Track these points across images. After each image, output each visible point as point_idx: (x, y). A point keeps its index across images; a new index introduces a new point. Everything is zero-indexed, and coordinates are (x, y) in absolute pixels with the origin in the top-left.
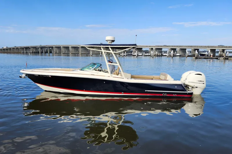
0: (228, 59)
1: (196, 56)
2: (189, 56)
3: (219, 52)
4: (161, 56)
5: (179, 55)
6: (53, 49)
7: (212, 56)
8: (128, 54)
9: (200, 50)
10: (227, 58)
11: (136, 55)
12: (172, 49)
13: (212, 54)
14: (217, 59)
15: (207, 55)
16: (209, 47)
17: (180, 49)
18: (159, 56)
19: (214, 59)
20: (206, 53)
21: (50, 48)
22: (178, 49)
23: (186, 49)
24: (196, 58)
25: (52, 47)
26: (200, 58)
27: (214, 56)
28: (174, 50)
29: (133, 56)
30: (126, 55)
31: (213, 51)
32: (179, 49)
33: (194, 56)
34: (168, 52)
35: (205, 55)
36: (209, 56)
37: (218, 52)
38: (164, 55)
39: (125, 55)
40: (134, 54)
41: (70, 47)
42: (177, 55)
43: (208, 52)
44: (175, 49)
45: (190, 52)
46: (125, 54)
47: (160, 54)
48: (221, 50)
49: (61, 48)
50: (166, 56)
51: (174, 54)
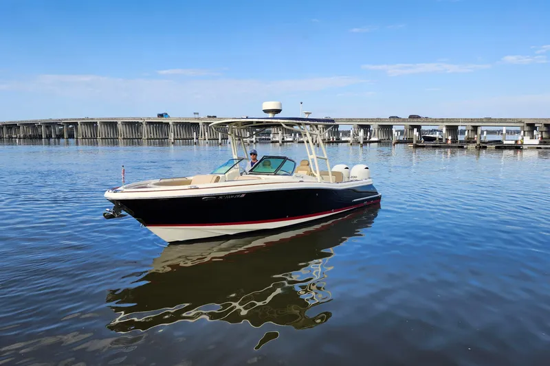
0: (485, 147)
1: (414, 142)
2: (399, 142)
3: (466, 132)
4: (336, 142)
5: (376, 139)
6: (77, 129)
7: (449, 142)
8: (260, 139)
9: (423, 128)
10: (483, 145)
11: (278, 142)
12: (361, 126)
13: (450, 138)
14: (462, 147)
15: (440, 139)
16: (442, 120)
17: (379, 125)
18: (333, 142)
19: (455, 147)
20: (437, 135)
21: (70, 126)
22: (374, 126)
23: (391, 126)
24: (416, 147)
25: (75, 124)
26: (423, 147)
27: (454, 140)
28: (366, 128)
29: (273, 142)
30: (257, 142)
31: (453, 130)
32: (376, 127)
33: (410, 141)
34: (351, 134)
35: (434, 139)
36: (444, 141)
37: (463, 132)
38: (343, 139)
39: (252, 142)
40: (274, 139)
41: (119, 122)
42: (372, 139)
43: (442, 133)
44: (368, 126)
45: (402, 132)
46: (254, 139)
47: (333, 139)
48: (471, 128)
49: (97, 126)
50: (347, 142)
51: (365, 139)
